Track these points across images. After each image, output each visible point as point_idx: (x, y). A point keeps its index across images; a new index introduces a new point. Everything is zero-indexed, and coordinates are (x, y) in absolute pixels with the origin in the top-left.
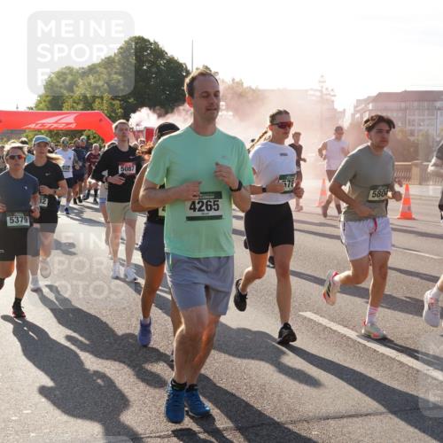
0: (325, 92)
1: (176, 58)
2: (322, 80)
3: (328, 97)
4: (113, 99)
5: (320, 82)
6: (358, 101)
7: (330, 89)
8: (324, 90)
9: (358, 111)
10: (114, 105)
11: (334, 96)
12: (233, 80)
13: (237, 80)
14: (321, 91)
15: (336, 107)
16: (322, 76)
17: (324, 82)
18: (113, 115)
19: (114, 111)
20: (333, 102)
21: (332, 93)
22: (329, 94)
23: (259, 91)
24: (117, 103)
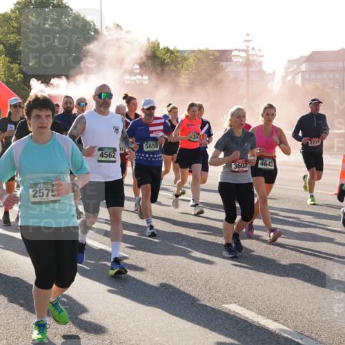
0: (251, 52)
1: (82, 15)
2: (247, 38)
3: (255, 57)
4: (11, 63)
5: (245, 41)
6: (289, 61)
7: (257, 49)
8: (250, 49)
9: (290, 73)
10: (12, 69)
11: (261, 56)
12: (148, 39)
13: (153, 40)
14: (246, 51)
15: (264, 69)
16: (248, 35)
17: (251, 41)
18: (11, 80)
19: (12, 76)
20: (260, 63)
21: (259, 54)
22: (256, 55)
23: (178, 51)
24: (15, 66)
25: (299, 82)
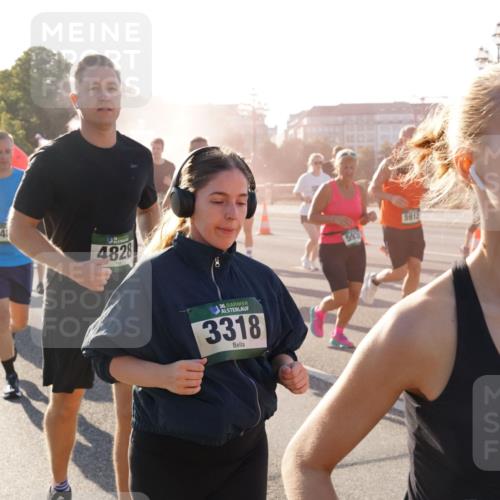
3: (261, 111)
6: (291, 116)
8: (256, 104)
9: (292, 127)
15: (266, 123)
20: (264, 116)
24: (17, 123)
25: (301, 135)
